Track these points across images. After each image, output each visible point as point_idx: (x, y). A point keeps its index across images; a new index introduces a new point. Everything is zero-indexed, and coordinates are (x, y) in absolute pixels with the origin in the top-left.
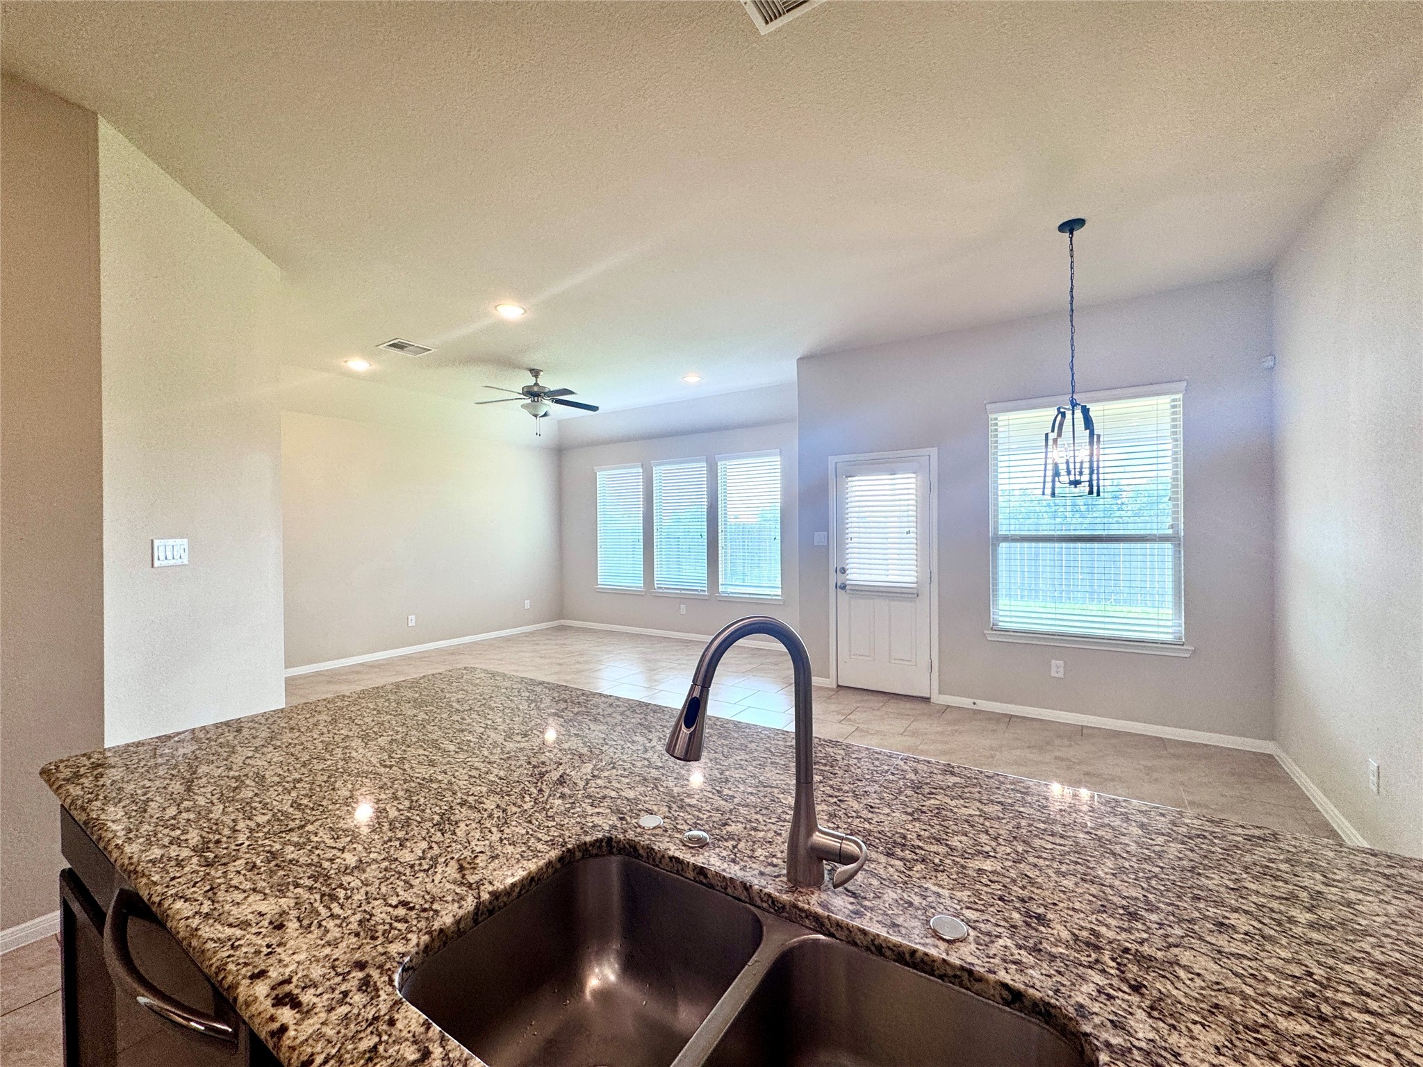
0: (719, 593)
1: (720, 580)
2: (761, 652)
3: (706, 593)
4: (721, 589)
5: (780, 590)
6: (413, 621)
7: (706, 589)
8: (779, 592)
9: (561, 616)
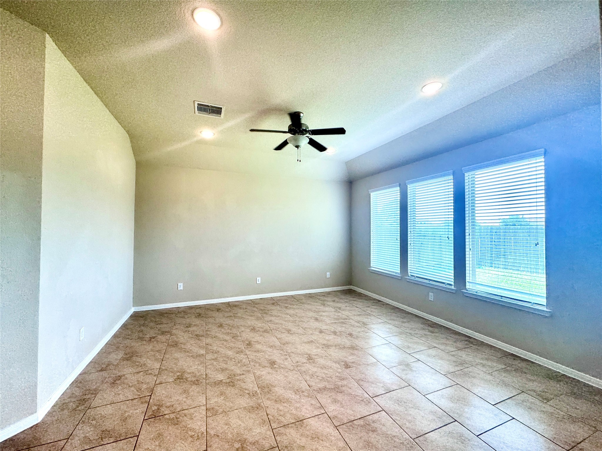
0: (466, 289)
1: (467, 278)
2: (517, 362)
3: (453, 287)
4: (468, 286)
5: (545, 300)
6: (260, 281)
7: (453, 283)
8: (544, 301)
9: (350, 283)
